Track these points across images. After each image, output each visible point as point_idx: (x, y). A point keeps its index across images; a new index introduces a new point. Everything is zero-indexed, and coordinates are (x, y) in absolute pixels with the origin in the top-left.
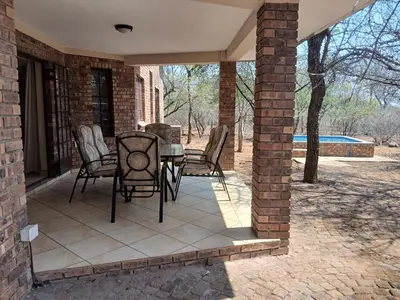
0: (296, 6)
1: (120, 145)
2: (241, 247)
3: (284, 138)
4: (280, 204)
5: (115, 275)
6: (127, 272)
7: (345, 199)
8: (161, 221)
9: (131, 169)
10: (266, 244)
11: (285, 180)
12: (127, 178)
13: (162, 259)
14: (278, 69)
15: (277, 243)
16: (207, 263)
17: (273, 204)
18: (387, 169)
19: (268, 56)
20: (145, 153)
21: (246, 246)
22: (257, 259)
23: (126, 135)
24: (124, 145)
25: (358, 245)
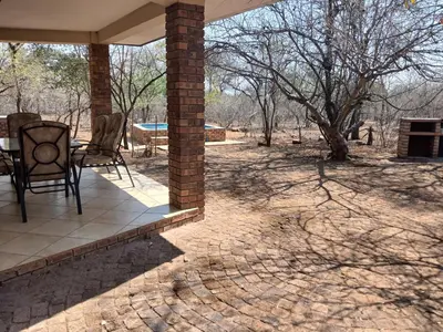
0: (203, 8)
1: (25, 137)
2: (171, 219)
3: (198, 123)
4: (197, 178)
5: (67, 263)
6: (78, 258)
7: (223, 176)
8: (80, 212)
9: (38, 162)
10: (189, 213)
11: (200, 158)
12: (32, 173)
13: (108, 240)
14: (191, 63)
15: (196, 211)
16: (146, 238)
17: (192, 179)
18: (241, 150)
19: (183, 50)
20: (54, 144)
21: (176, 217)
22: (183, 227)
23: (31, 125)
24: (29, 136)
25: (248, 205)
